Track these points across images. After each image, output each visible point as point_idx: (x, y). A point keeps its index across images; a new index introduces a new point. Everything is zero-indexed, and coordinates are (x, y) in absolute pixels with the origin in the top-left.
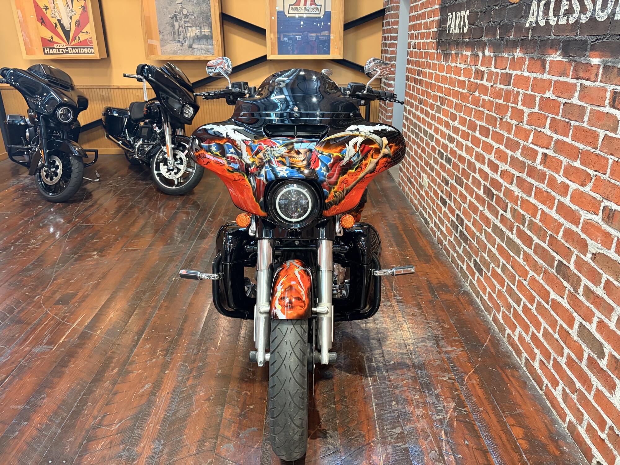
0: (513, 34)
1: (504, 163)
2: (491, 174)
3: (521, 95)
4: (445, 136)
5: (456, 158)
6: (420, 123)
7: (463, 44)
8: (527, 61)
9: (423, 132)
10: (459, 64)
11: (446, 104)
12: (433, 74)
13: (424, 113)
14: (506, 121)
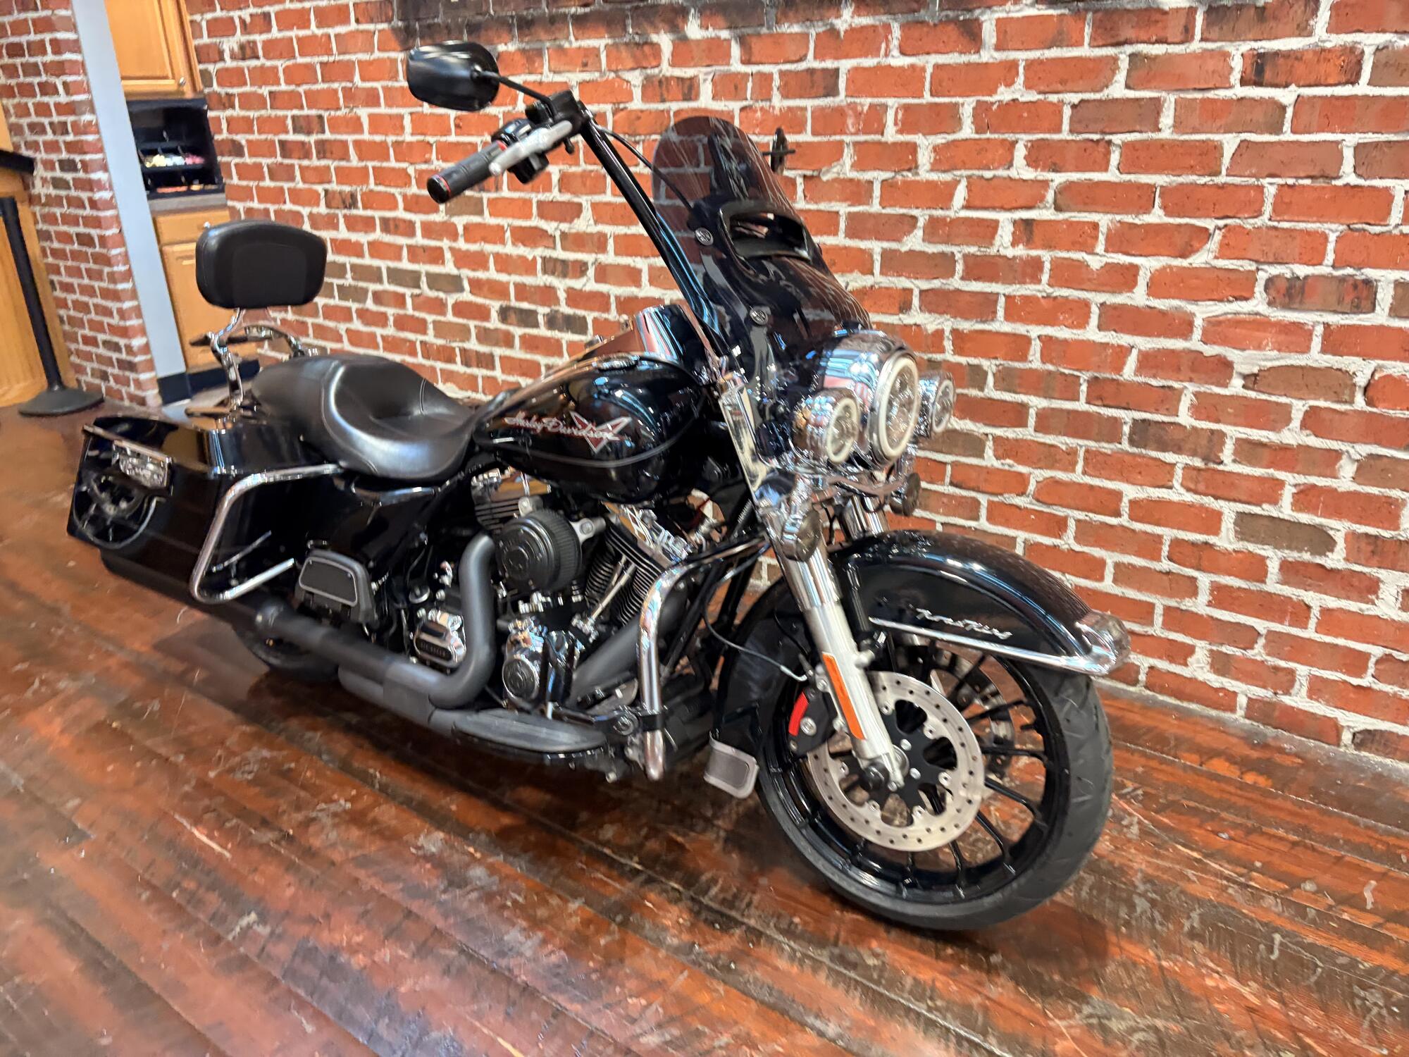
1: (856, 274)
4: (527, 266)
5: (606, 309)
6: (361, 255)
7: (555, 21)
8: (896, 31)
9: (389, 278)
10: (551, 75)
11: (505, 186)
12: (401, 117)
13: (374, 230)
14: (835, 180)
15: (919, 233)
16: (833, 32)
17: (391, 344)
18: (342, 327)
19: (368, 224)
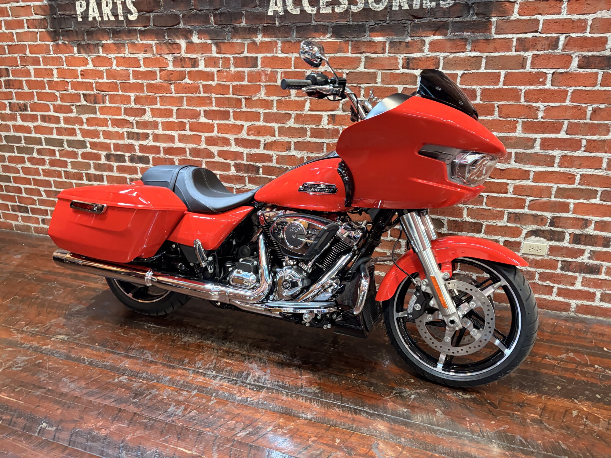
0: (244, 22)
1: (268, 136)
3: (279, 75)
4: (120, 136)
5: (159, 153)
6: (31, 133)
7: (131, 32)
8: (280, 44)
9: (45, 142)
10: (129, 55)
11: (107, 102)
12: (52, 70)
13: (37, 121)
14: (258, 100)
15: (292, 120)
16: (254, 43)
17: (47, 173)
18: (19, 166)
19: (34, 118)
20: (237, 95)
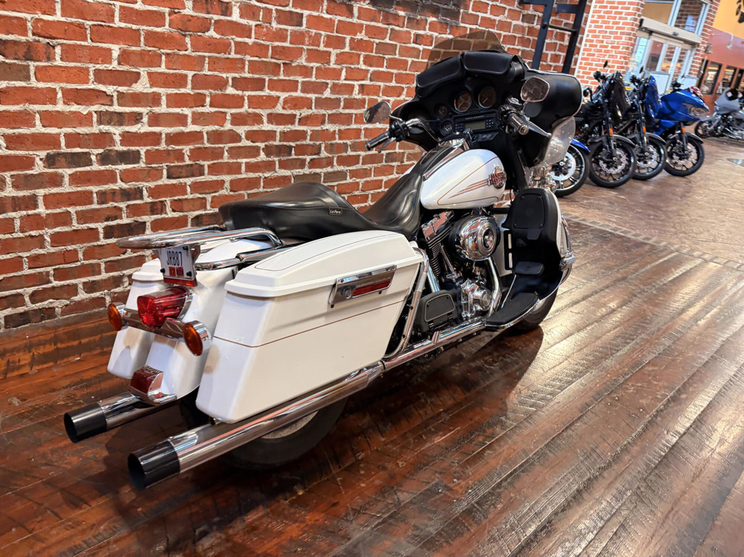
1: (305, 109)
2: (279, 129)
3: (323, 37)
8: (325, 3)
11: (58, 57)
14: (298, 66)
15: (329, 90)
20: (276, 59)
